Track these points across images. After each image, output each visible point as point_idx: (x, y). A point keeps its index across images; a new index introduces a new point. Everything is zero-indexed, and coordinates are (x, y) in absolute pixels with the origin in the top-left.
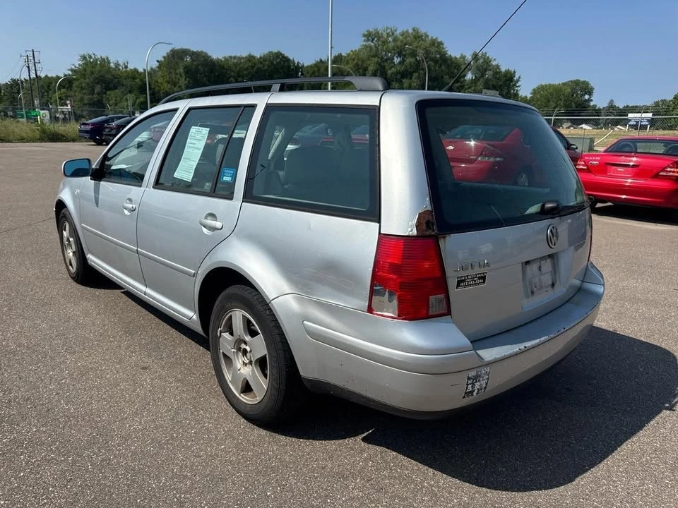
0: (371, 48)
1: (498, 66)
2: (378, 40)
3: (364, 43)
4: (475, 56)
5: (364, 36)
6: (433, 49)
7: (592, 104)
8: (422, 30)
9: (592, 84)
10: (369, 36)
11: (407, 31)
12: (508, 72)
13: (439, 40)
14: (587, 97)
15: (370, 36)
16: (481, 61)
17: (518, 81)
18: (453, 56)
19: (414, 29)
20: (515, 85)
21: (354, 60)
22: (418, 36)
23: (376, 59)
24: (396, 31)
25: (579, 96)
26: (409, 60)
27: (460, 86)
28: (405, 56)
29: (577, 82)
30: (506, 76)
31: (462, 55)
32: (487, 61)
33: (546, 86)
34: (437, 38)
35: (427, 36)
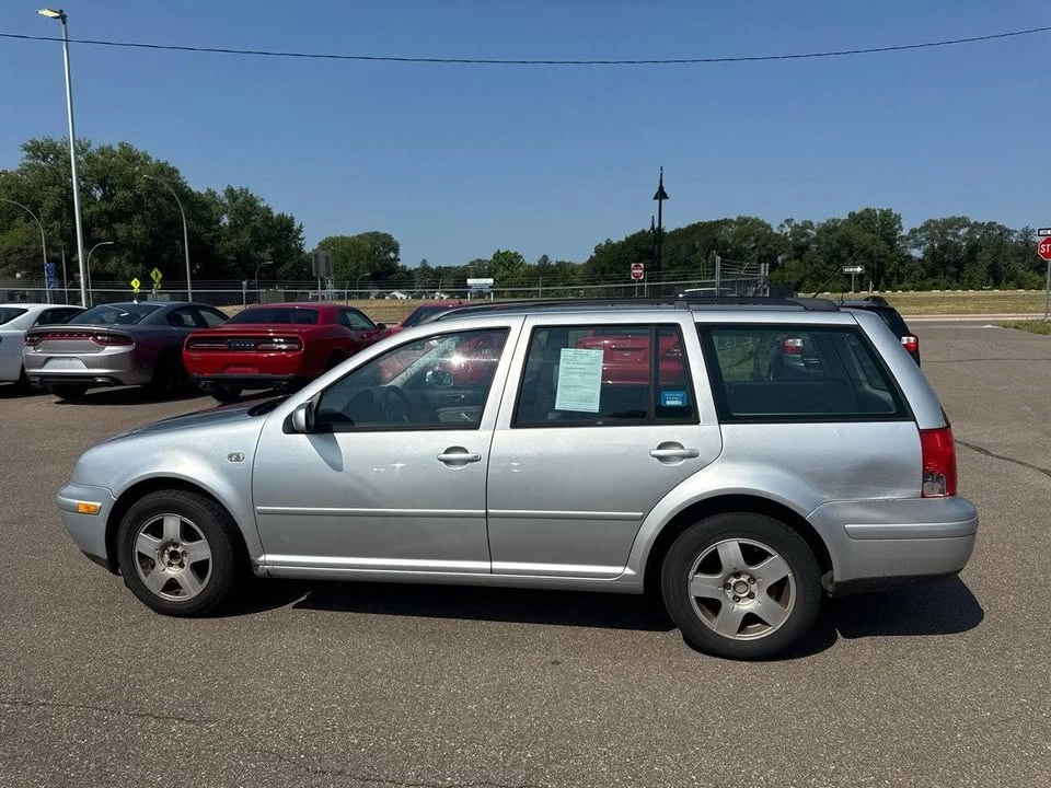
0: (43, 170)
1: (268, 210)
2: (57, 157)
3: (28, 161)
4: (230, 192)
5: (27, 149)
6: (161, 180)
7: (400, 264)
8: (139, 147)
9: (396, 238)
10: (36, 149)
11: (110, 148)
12: (281, 217)
13: (171, 166)
14: (392, 255)
15: (39, 149)
16: (241, 200)
17: (299, 231)
18: (194, 190)
19: (121, 145)
20: (296, 237)
21: (9, 188)
22: (130, 157)
23: (57, 189)
24: (89, 145)
25: (382, 254)
26: (121, 194)
27: (214, 237)
28: (112, 186)
29: (376, 235)
30: (281, 224)
31: (209, 190)
32: (251, 202)
33: (338, 238)
34: (167, 163)
35: (147, 158)
